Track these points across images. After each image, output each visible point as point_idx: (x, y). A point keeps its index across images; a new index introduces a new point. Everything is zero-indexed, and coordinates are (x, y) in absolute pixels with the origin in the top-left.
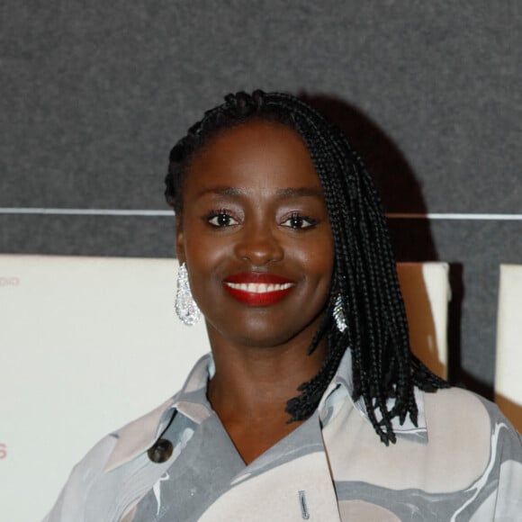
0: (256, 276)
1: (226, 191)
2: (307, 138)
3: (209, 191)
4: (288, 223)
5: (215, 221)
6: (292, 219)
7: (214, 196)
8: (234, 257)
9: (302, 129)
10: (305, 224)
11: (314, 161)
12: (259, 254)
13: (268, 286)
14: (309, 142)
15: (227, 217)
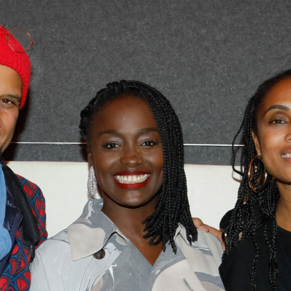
0: (130, 172)
1: (113, 132)
2: (149, 102)
3: (105, 132)
4: (144, 144)
5: (109, 146)
6: (146, 143)
7: (107, 135)
8: (119, 163)
9: (146, 98)
10: (152, 144)
11: (153, 112)
12: (132, 162)
13: (137, 177)
14: (150, 104)
15: (115, 144)
